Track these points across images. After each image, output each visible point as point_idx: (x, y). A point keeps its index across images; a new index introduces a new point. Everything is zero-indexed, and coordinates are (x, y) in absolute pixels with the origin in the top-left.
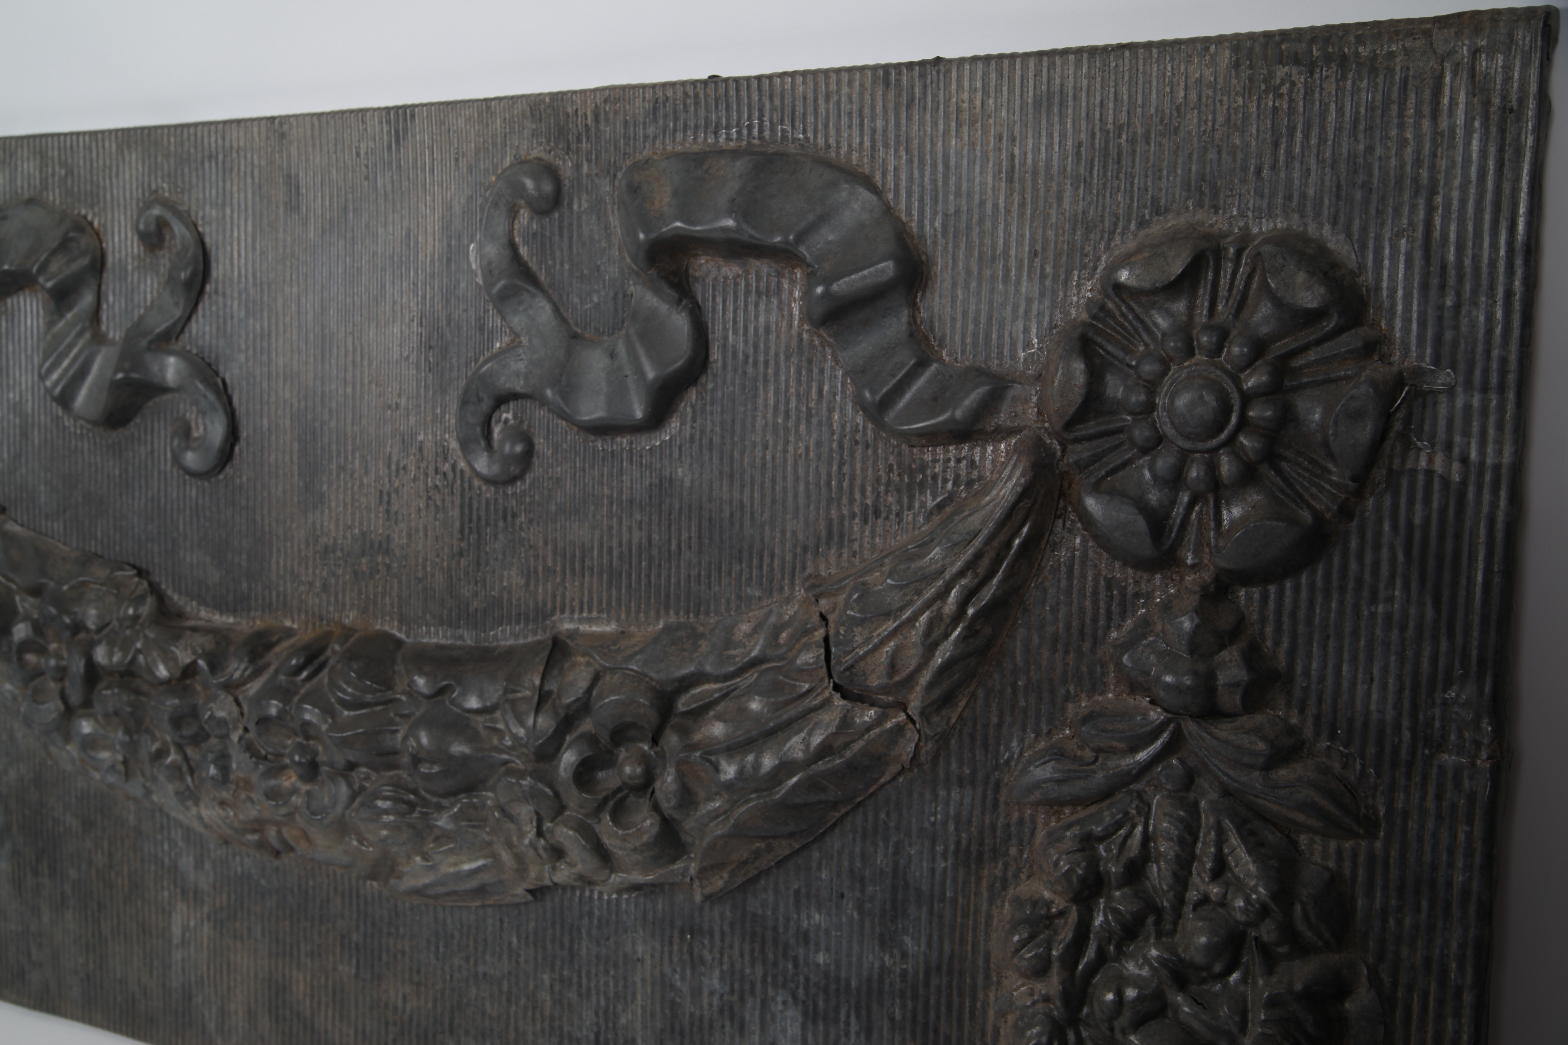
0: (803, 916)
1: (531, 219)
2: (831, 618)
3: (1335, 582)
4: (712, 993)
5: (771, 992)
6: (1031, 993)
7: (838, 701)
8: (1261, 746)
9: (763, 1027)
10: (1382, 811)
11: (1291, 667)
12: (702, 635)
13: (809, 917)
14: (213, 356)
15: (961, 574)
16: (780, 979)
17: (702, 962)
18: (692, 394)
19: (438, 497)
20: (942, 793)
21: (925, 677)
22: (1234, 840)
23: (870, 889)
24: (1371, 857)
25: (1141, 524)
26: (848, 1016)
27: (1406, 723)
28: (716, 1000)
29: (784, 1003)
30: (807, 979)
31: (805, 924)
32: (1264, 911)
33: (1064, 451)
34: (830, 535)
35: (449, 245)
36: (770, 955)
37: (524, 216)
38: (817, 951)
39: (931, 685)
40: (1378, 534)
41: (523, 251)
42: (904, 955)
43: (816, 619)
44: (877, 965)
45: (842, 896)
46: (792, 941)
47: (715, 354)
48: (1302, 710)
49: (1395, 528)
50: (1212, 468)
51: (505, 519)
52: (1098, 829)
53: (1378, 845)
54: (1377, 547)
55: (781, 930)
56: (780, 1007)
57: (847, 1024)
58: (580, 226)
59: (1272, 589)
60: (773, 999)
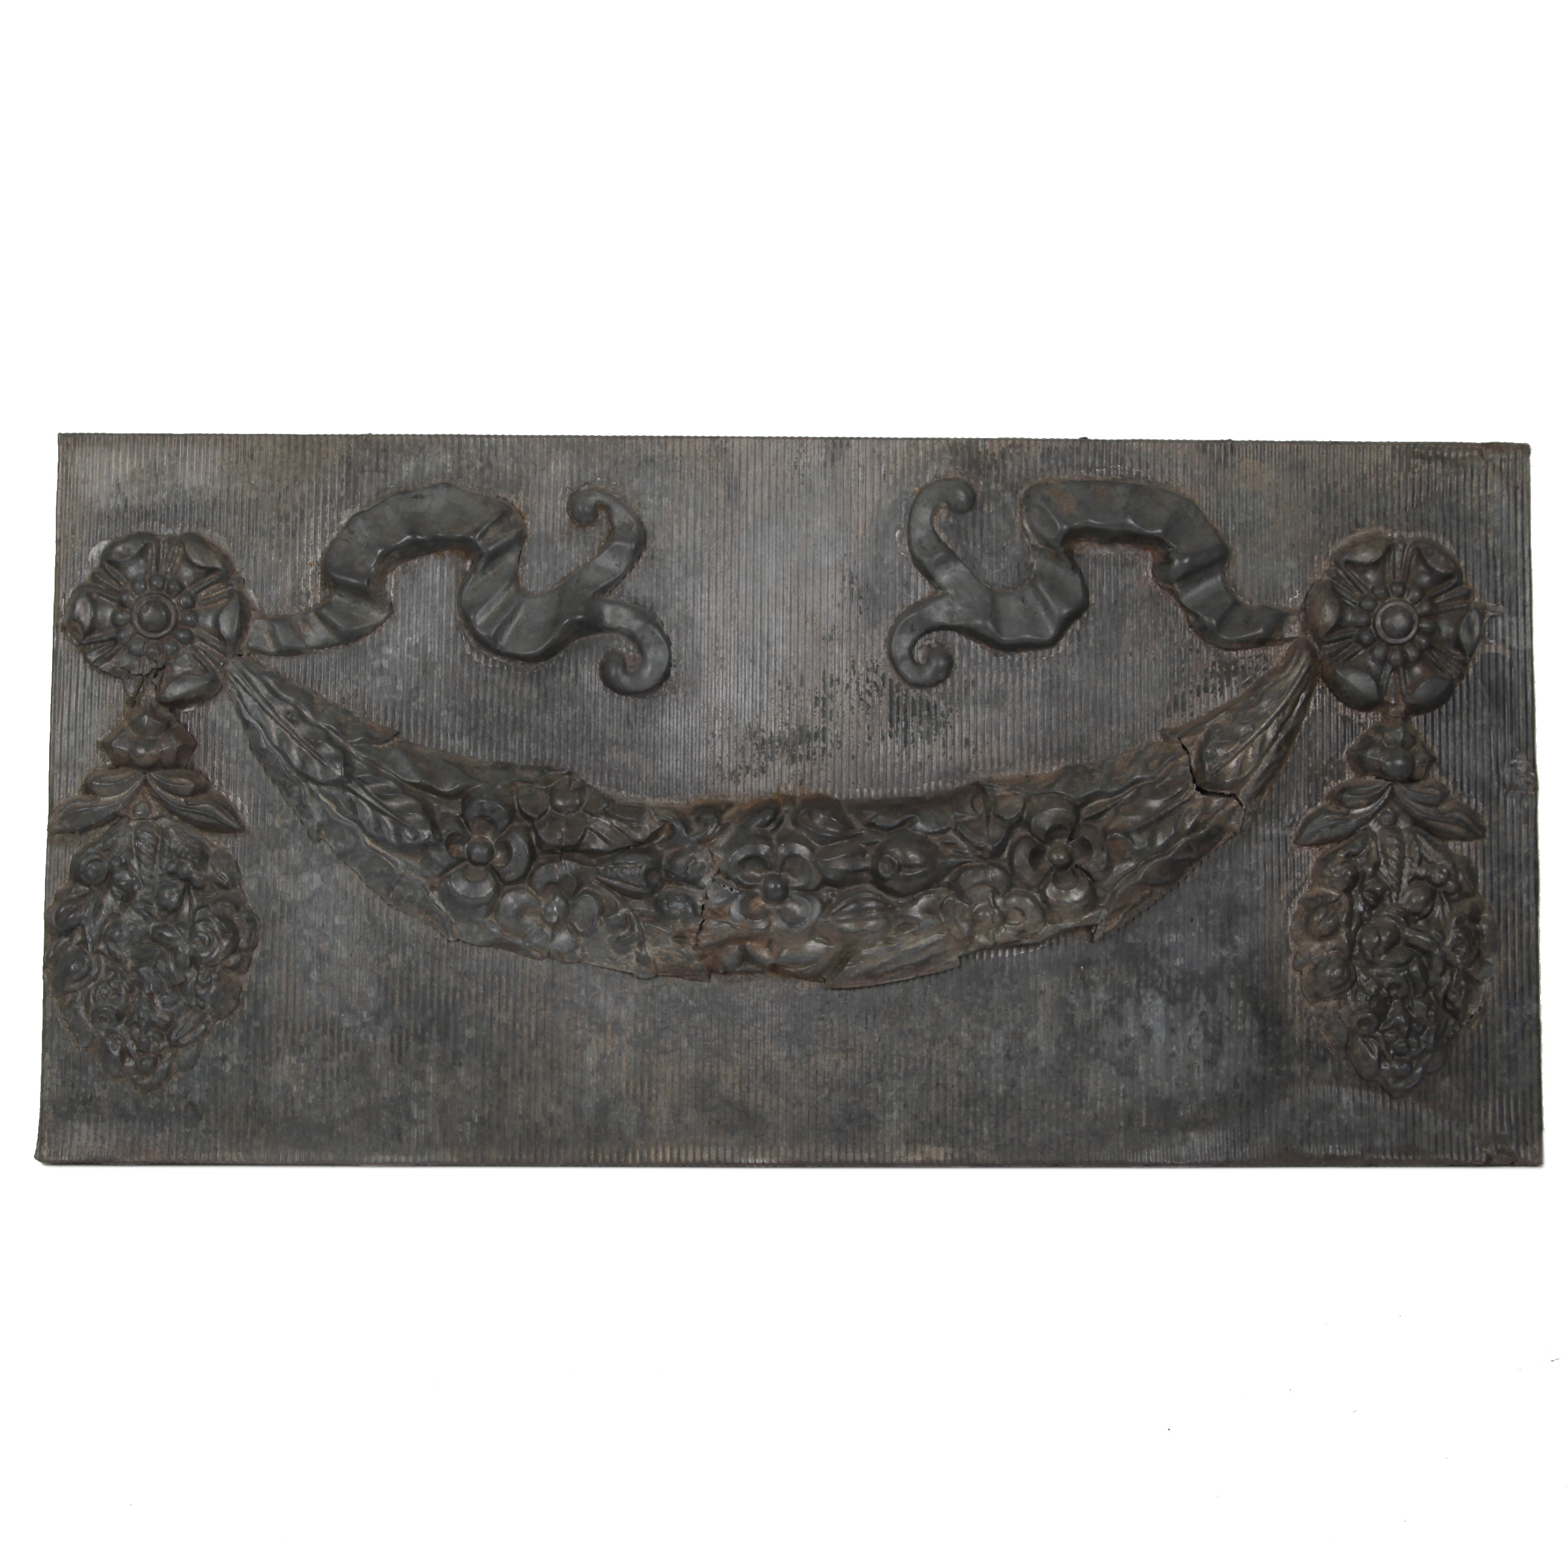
0: (1166, 937)
1: (948, 516)
2: (1190, 749)
3: (1458, 710)
4: (1097, 1003)
5: (1142, 991)
6: (1323, 947)
7: (1199, 796)
8: (1437, 792)
9: (1138, 1015)
10: (1487, 823)
11: (1440, 755)
12: (1093, 771)
13: (1169, 938)
14: (648, 605)
15: (1278, 714)
16: (1150, 982)
17: (1093, 983)
18: (1077, 624)
19: (869, 700)
20: (1253, 846)
21: (1257, 774)
22: (1424, 843)
23: (1211, 912)
24: (1484, 848)
25: (1373, 683)
26: (1198, 994)
27: (1495, 777)
28: (1101, 1007)
29: (1152, 997)
30: (1169, 978)
31: (1166, 943)
32: (1448, 876)
33: (1320, 648)
34: (1176, 705)
35: (877, 530)
36: (1143, 969)
37: (943, 513)
38: (1176, 958)
39: (1259, 779)
40: (1475, 685)
41: (942, 536)
42: (1235, 948)
43: (1181, 750)
44: (1218, 957)
45: (1192, 920)
46: (1158, 956)
47: (1092, 599)
48: (1447, 776)
49: (1482, 682)
50: (1404, 653)
51: (929, 709)
52: (1354, 850)
53: (1486, 841)
54: (1475, 692)
55: (1150, 949)
56: (1150, 1000)
57: (1198, 999)
58: (989, 521)
59: (1429, 715)
60: (1144, 996)
